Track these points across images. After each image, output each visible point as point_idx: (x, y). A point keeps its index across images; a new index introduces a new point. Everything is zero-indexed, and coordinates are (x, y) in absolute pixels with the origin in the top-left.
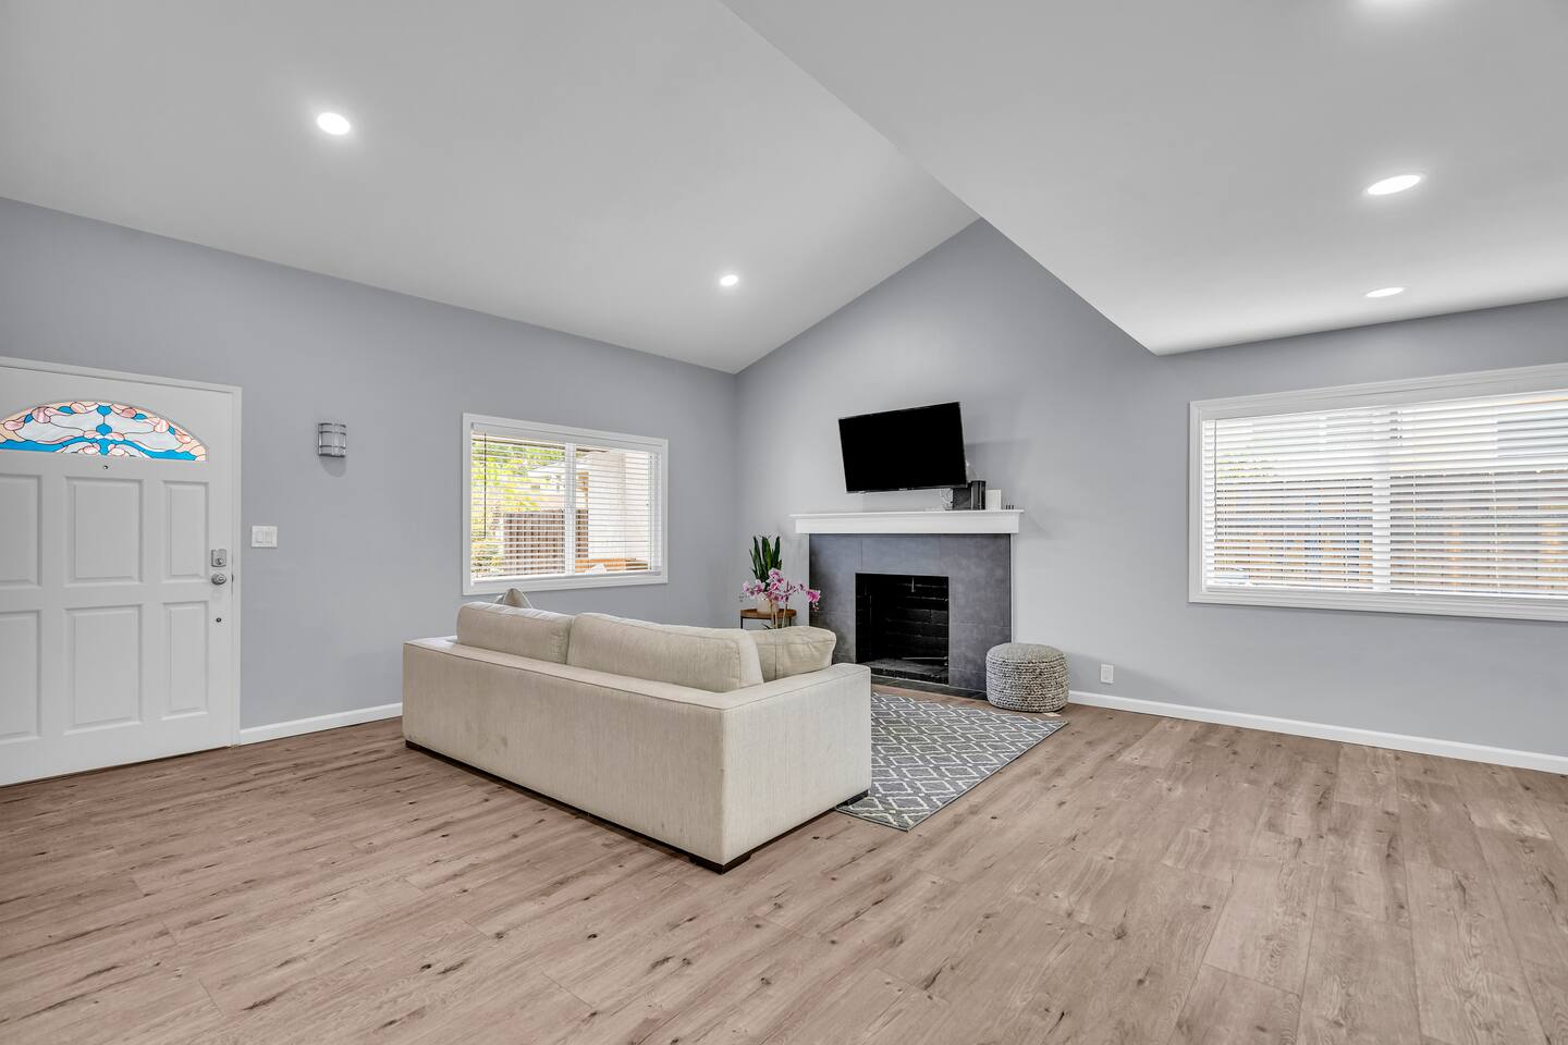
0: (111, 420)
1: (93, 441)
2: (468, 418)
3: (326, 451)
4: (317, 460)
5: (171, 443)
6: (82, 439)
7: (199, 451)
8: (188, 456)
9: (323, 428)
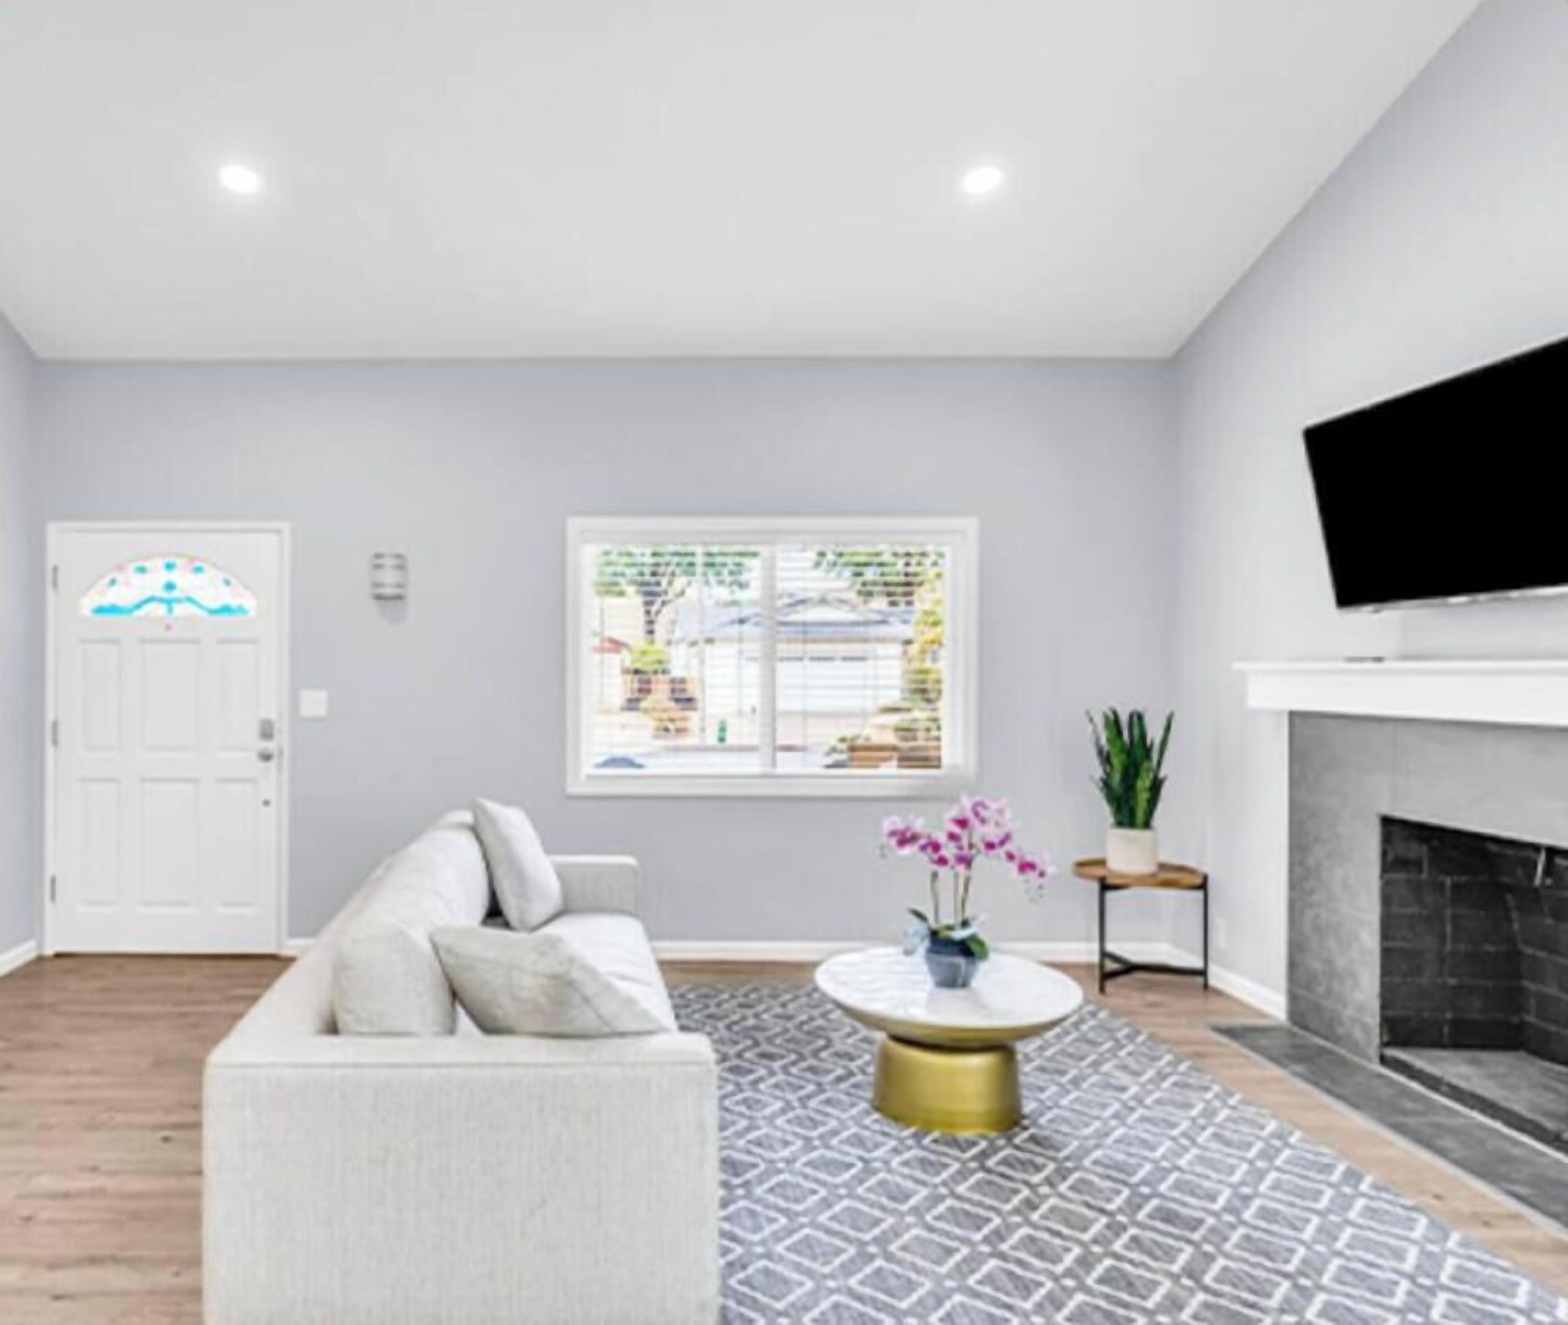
0: (175, 576)
1: (161, 600)
2: (575, 524)
3: (380, 591)
4: (372, 604)
5: (226, 597)
6: (152, 599)
7: (249, 603)
8: (241, 610)
9: (377, 561)
